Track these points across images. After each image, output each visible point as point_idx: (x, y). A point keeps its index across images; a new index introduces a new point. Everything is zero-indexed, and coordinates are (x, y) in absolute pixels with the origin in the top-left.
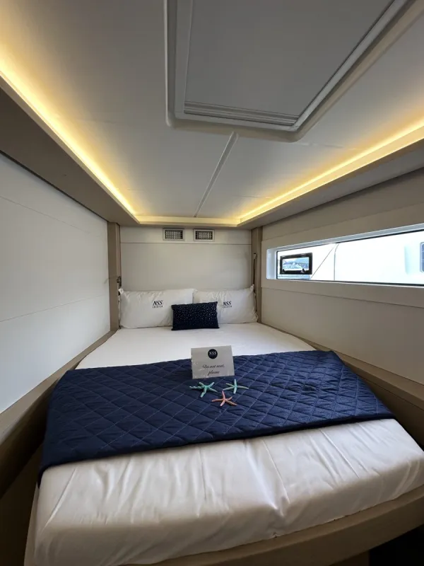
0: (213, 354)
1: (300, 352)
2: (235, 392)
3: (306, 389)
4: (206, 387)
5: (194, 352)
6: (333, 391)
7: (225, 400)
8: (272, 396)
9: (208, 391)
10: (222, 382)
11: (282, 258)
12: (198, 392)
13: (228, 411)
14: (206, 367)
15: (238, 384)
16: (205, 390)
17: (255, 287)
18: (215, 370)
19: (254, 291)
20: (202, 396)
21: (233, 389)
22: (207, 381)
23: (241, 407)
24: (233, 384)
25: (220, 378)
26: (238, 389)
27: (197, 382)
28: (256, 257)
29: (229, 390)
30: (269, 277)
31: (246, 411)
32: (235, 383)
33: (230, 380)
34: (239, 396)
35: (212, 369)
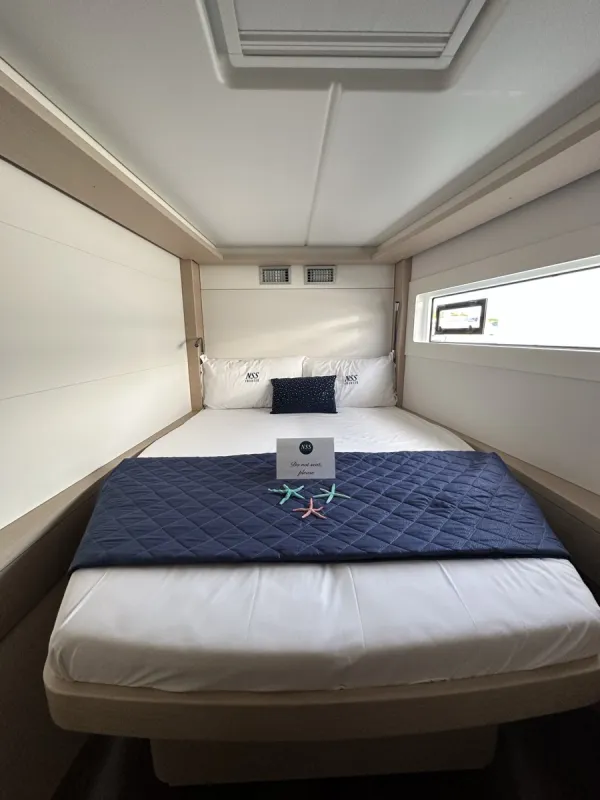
0: (306, 447)
1: (444, 452)
2: (329, 501)
3: (437, 505)
4: (290, 491)
5: (281, 443)
6: (476, 511)
7: (312, 509)
8: (381, 511)
9: (293, 497)
10: (315, 486)
11: (440, 309)
12: (279, 497)
13: (312, 525)
14: (295, 464)
15: (336, 491)
16: (289, 495)
17: (395, 355)
18: (307, 469)
19: (395, 360)
20: (281, 503)
21: (328, 497)
22: (293, 484)
23: (331, 522)
24: (330, 491)
25: (315, 481)
26: (335, 497)
27: (280, 484)
28: (400, 308)
29: (322, 498)
30: (417, 338)
31: (336, 528)
32: (333, 488)
33: (327, 484)
34: (334, 507)
35: (304, 468)
